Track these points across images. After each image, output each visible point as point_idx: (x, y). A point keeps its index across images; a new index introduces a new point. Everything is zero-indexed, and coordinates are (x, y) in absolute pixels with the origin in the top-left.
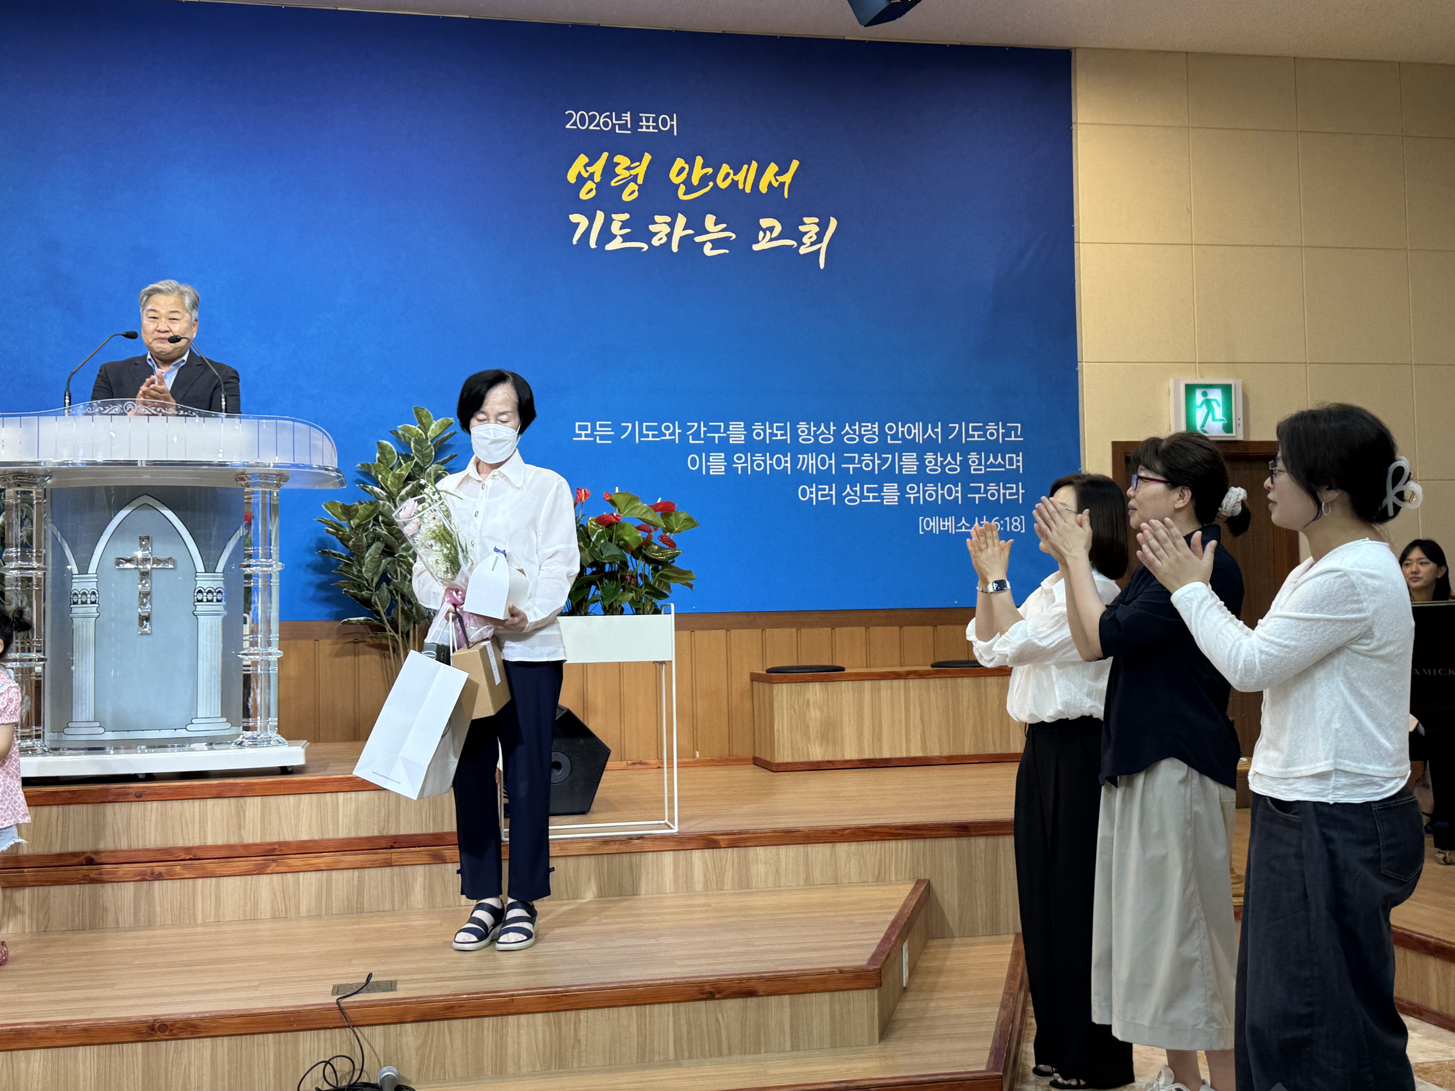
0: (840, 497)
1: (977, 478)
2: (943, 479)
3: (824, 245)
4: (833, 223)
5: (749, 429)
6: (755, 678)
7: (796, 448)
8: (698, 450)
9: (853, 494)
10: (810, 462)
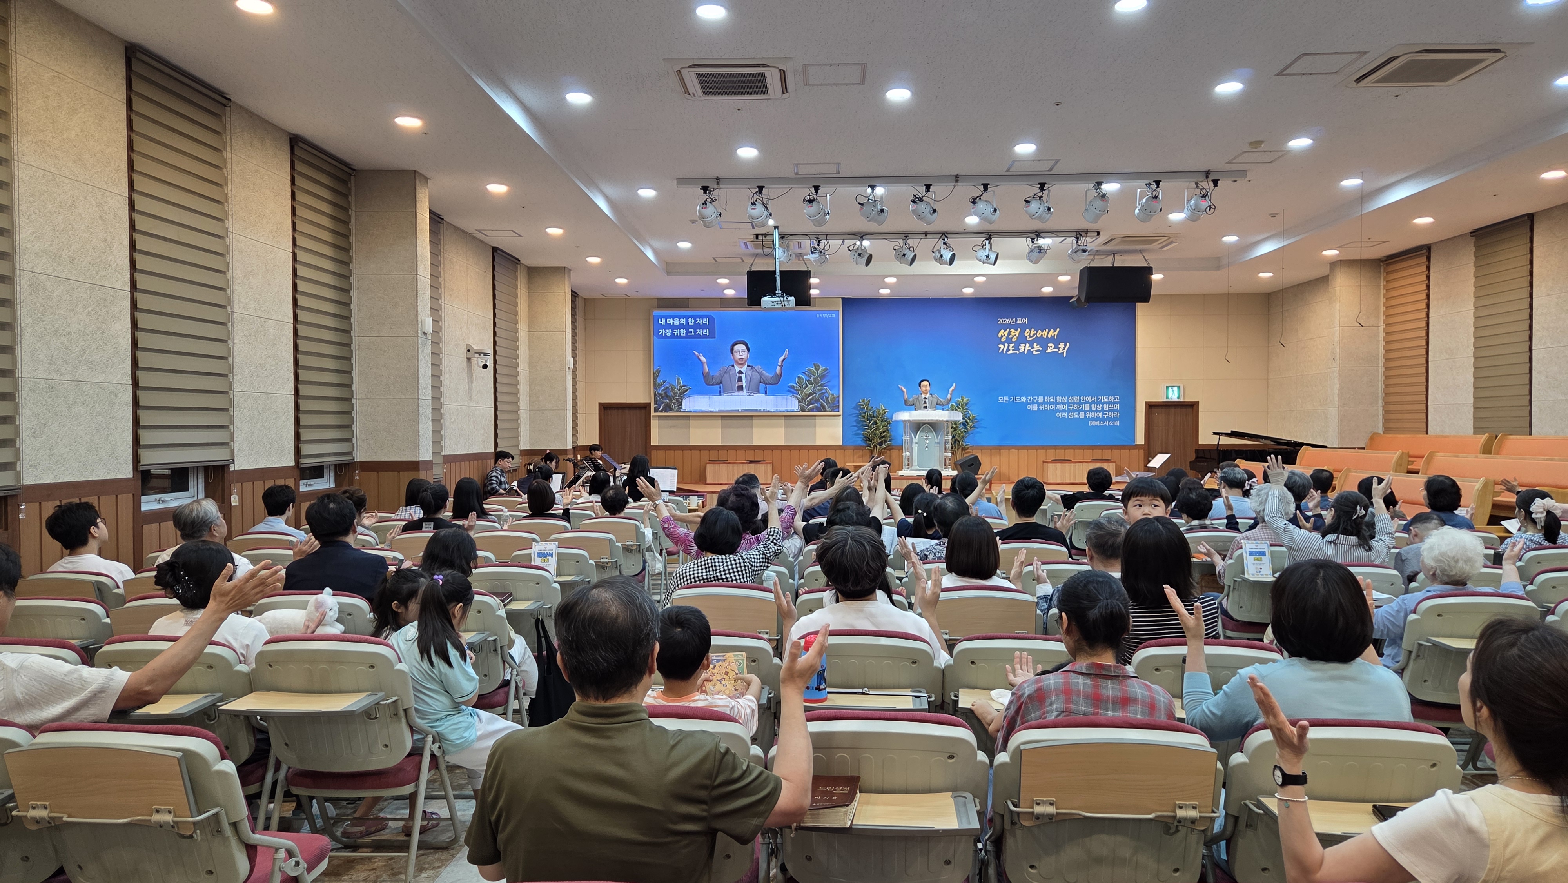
0: (1068, 416)
1: (1106, 411)
2: (1097, 411)
3: (1065, 351)
4: (1068, 344)
5: (1044, 399)
6: (1044, 462)
7: (1056, 403)
8: (1030, 404)
9: (1071, 416)
10: (1060, 407)
